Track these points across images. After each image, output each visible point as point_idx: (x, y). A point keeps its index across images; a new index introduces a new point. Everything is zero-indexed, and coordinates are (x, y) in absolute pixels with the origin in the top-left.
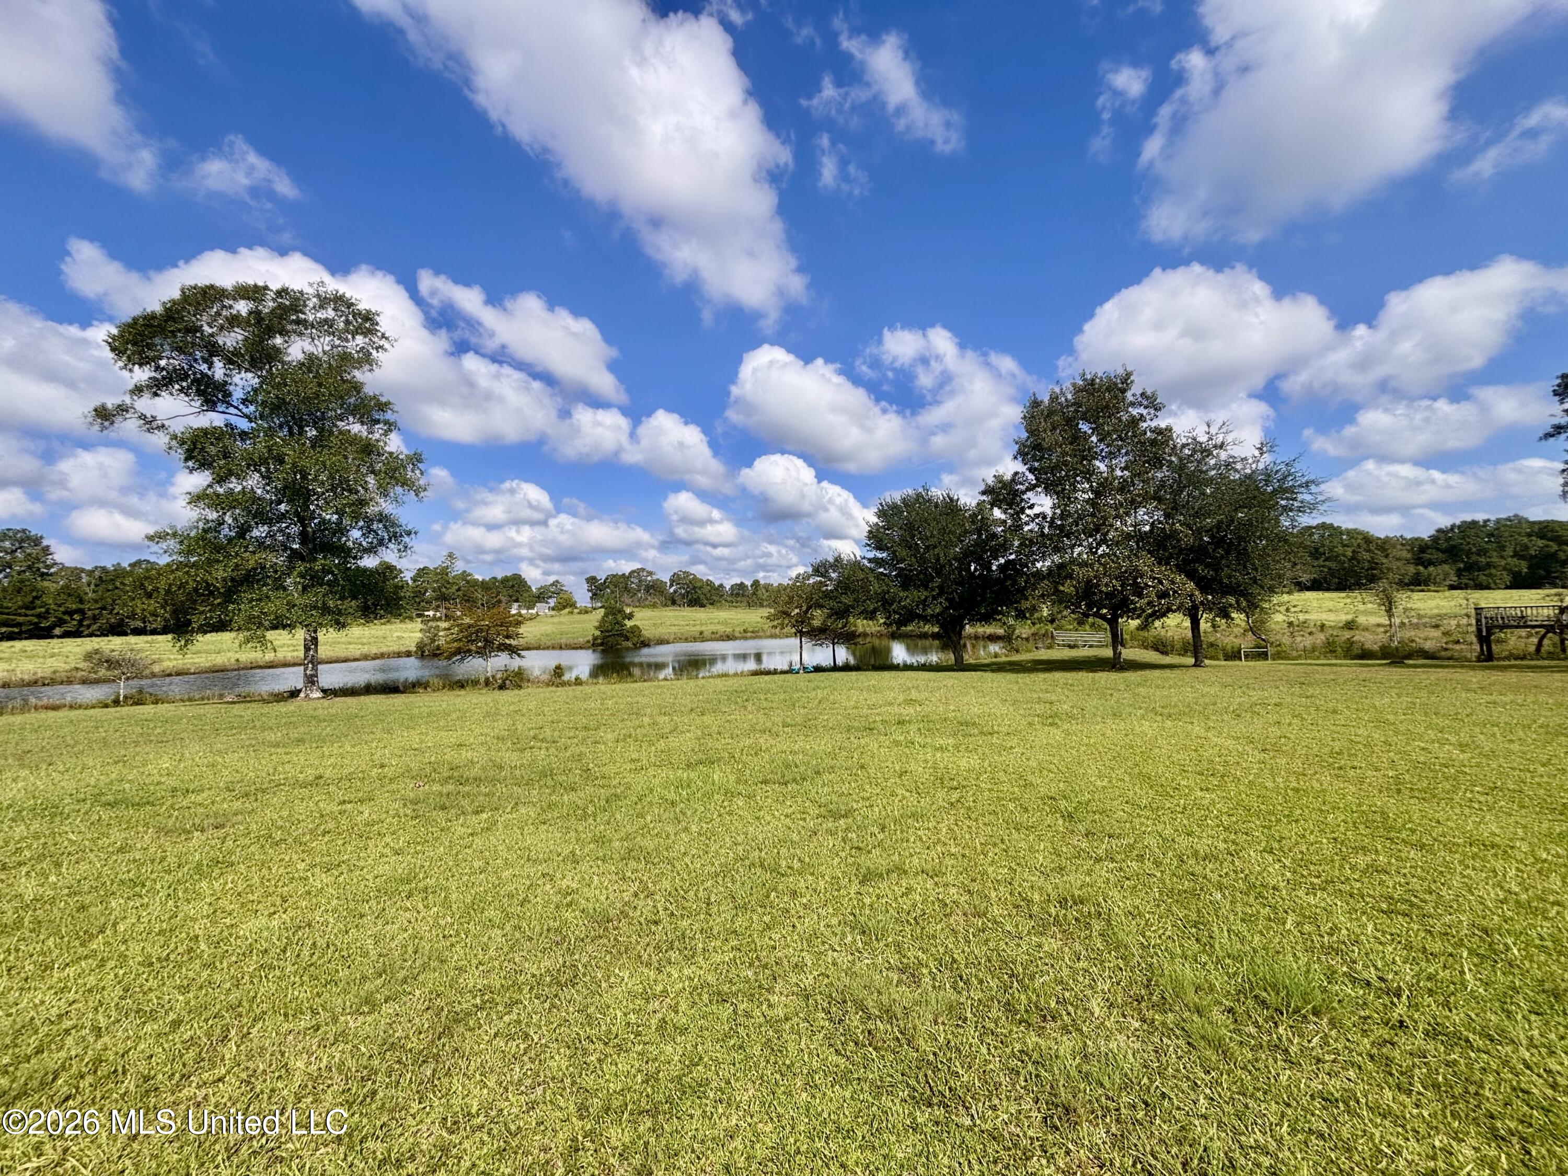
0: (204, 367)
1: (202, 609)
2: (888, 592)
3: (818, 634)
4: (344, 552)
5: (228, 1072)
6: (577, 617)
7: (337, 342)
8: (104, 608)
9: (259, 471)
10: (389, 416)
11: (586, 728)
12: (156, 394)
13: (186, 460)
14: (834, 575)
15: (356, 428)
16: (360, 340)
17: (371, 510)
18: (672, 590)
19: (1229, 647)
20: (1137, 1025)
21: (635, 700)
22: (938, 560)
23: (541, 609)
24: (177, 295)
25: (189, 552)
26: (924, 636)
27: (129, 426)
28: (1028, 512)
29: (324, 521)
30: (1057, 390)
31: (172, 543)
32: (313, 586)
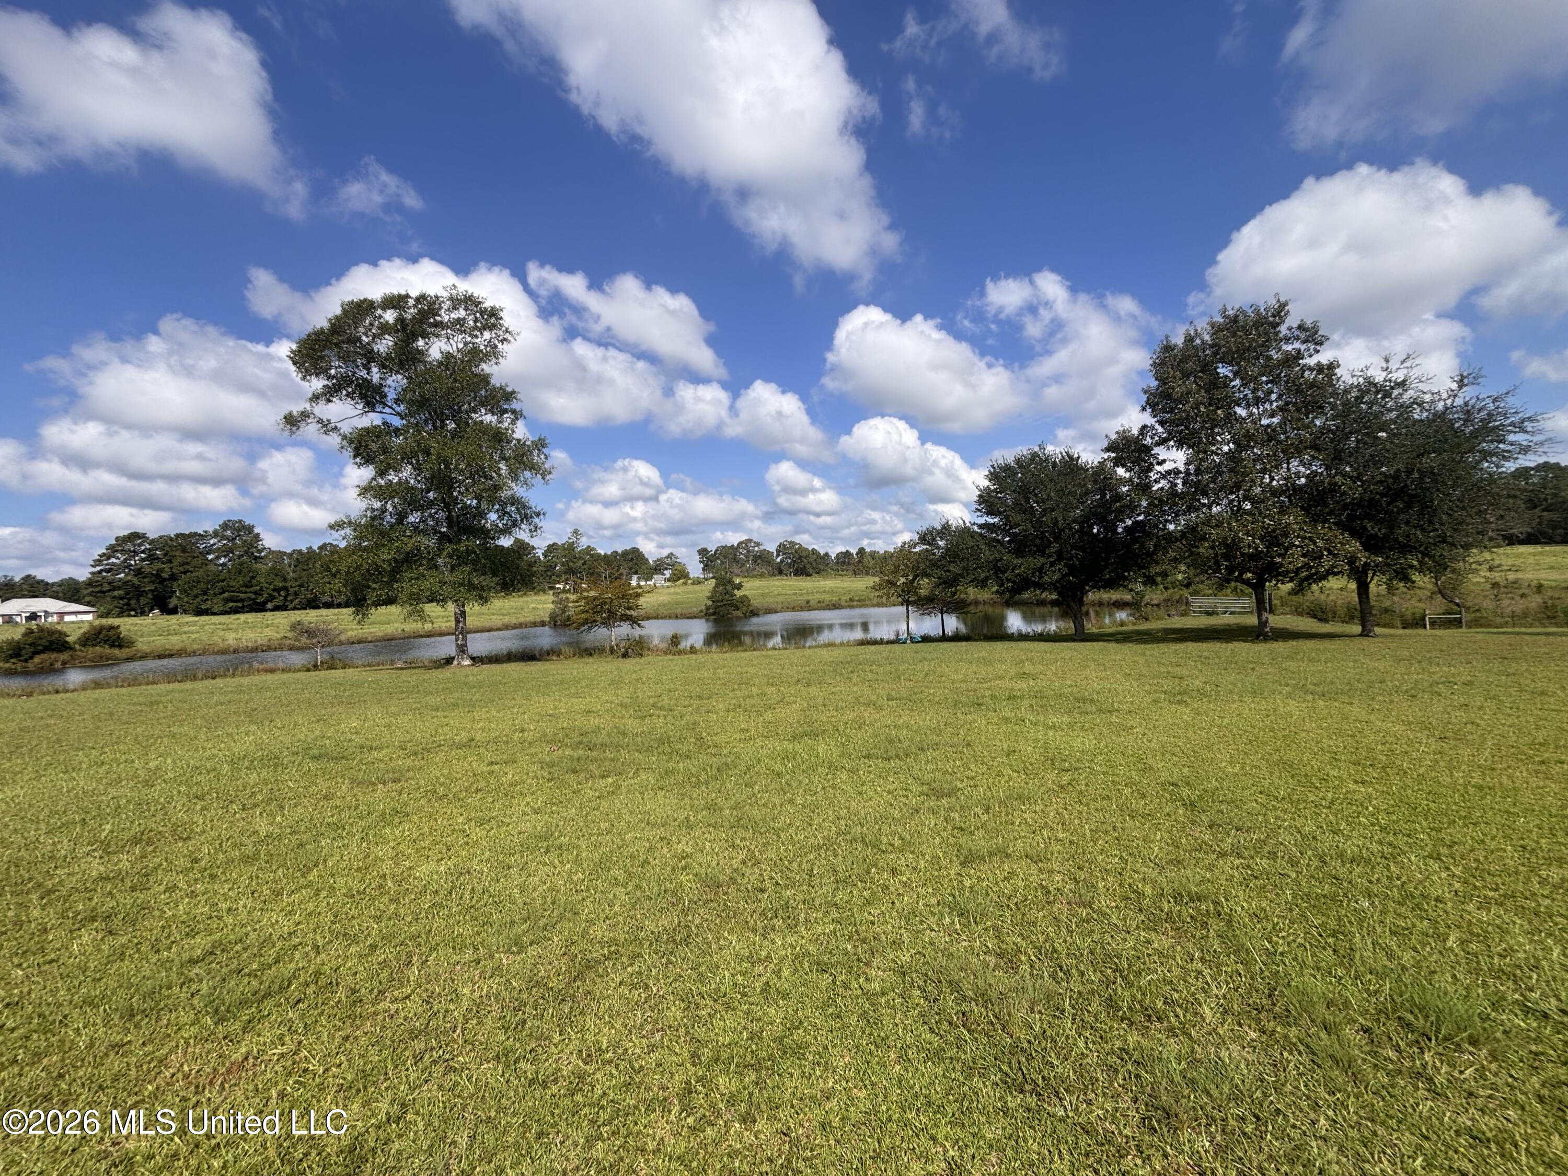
0: (363, 373)
1: (374, 585)
2: (1001, 559)
3: (925, 604)
4: (485, 534)
5: (413, 992)
6: (690, 588)
7: (469, 339)
8: (301, 586)
9: (411, 463)
10: (515, 405)
11: (700, 697)
12: (329, 401)
13: (355, 457)
14: (941, 543)
15: (489, 418)
16: (487, 335)
17: (505, 494)
18: (778, 560)
19: (1409, 613)
20: (1253, 1035)
21: (745, 670)
22: (1056, 523)
23: (658, 580)
24: (338, 311)
25: (362, 538)
26: (1042, 603)
27: (310, 429)
28: (1158, 468)
29: (466, 507)
30: (1192, 332)
31: (348, 531)
32: (460, 565)
